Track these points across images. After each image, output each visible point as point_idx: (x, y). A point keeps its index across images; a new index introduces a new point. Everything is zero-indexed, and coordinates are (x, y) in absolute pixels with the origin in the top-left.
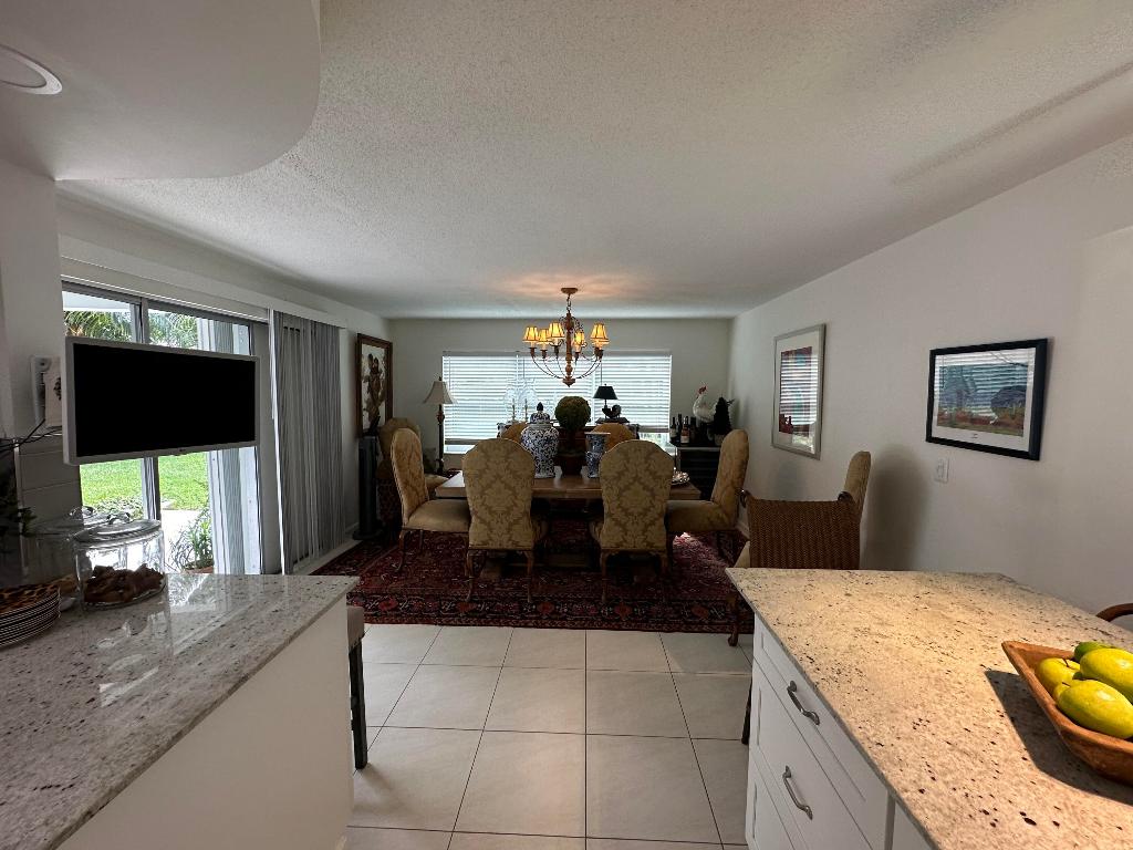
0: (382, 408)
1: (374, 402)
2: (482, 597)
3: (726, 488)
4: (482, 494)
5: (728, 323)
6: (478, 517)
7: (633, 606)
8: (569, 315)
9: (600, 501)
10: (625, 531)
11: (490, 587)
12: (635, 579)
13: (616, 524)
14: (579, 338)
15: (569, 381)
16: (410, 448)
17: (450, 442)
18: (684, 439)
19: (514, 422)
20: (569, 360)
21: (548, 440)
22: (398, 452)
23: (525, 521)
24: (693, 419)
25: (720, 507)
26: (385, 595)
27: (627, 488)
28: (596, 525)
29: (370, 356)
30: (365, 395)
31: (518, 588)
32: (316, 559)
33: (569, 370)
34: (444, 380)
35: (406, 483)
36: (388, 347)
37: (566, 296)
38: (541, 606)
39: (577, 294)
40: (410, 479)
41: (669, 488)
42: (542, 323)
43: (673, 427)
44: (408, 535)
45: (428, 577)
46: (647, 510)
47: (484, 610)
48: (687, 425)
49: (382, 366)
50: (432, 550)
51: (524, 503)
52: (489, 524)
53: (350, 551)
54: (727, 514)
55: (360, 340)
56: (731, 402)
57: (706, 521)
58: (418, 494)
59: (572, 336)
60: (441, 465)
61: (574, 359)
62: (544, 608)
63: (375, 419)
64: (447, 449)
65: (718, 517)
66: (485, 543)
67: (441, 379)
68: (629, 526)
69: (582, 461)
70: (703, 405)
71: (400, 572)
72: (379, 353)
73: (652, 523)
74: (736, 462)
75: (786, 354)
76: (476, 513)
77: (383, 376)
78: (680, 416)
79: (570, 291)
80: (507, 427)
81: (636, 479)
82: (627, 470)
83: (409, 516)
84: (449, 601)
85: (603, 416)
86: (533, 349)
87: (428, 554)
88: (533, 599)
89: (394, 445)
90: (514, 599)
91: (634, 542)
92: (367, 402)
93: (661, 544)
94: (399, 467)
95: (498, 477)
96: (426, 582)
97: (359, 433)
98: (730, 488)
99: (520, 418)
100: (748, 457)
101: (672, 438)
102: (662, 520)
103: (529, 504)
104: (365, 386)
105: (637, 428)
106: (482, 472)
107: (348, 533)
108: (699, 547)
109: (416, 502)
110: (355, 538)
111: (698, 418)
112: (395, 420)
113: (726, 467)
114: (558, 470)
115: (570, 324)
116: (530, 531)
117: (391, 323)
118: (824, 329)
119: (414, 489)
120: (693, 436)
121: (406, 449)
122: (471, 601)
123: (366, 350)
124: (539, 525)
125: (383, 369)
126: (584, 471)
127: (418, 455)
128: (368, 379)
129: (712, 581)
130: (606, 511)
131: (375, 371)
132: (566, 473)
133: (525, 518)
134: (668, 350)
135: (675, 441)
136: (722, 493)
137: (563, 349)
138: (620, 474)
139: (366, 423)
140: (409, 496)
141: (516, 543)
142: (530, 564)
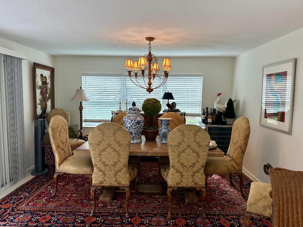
0: (49, 103)
1: (44, 100)
2: (100, 213)
3: (236, 150)
4: (100, 155)
5: (233, 59)
6: (98, 168)
7: (186, 219)
8: (150, 53)
9: (167, 158)
10: (182, 176)
11: (105, 206)
12: (186, 200)
13: (177, 172)
14: (155, 67)
15: (150, 90)
16: (60, 127)
17: (86, 121)
18: (209, 120)
19: (120, 111)
20: (150, 79)
21: (138, 123)
22: (53, 129)
23: (124, 170)
24: (214, 110)
25: (233, 160)
26: (44, 212)
27: (183, 151)
28: (165, 171)
29: (42, 75)
30: (39, 96)
31: (121, 207)
32: (8, 188)
33: (150, 84)
34: (83, 88)
35: (58, 147)
36: (52, 70)
37: (148, 42)
38: (133, 219)
39: (155, 41)
40: (60, 144)
41: (207, 151)
42: (135, 59)
43: (204, 114)
44: (59, 176)
45: (70, 199)
46: (194, 164)
47: (101, 222)
48: (211, 113)
49: (48, 81)
50: (74, 182)
51: (124, 160)
52: (103, 172)
53: (27, 184)
54: (237, 165)
55: (35, 66)
56: (235, 101)
57: (226, 168)
58: (65, 152)
59: (151, 65)
60: (81, 133)
61: (152, 78)
62: (135, 220)
63: (44, 109)
64: (84, 125)
65: (232, 166)
66: (101, 183)
67: (81, 88)
68: (184, 173)
69: (156, 133)
70: (219, 102)
71: (54, 197)
72: (47, 74)
73: (198, 171)
74: (242, 135)
75: (269, 75)
76: (96, 166)
77: (49, 86)
78: (207, 108)
79: (150, 39)
80: (117, 114)
81: (189, 146)
82: (183, 141)
83: (60, 165)
84: (81, 215)
85: (167, 108)
86: (130, 72)
87: (71, 185)
88: (129, 214)
89: (50, 125)
90: (118, 214)
91: (187, 182)
92: (40, 100)
93: (202, 183)
94: (54, 138)
95: (109, 145)
96: (69, 203)
97: (35, 117)
98: (239, 150)
99: (124, 109)
100: (250, 133)
101: (203, 120)
102: (203, 170)
103: (127, 160)
104: (38, 91)
105: (185, 114)
106: (100, 142)
107: (29, 171)
108: (219, 179)
109: (64, 157)
110: (32, 174)
111: (217, 109)
112: (56, 109)
113: (236, 137)
114: (143, 138)
115: (150, 58)
116: (127, 175)
117: (54, 57)
118: (296, 61)
119: (63, 150)
120: (214, 119)
121: (58, 127)
122: (94, 216)
123: (39, 72)
124: (133, 170)
125: (49, 82)
126: (158, 139)
127: (65, 130)
128: (40, 88)
129: (228, 201)
130: (171, 164)
131: (44, 83)
132: (148, 140)
133: (125, 169)
134: (201, 73)
135: (204, 121)
136: (234, 152)
137: (147, 72)
138: (179, 144)
139: (39, 111)
140: (59, 154)
141: (119, 183)
142: (128, 195)
